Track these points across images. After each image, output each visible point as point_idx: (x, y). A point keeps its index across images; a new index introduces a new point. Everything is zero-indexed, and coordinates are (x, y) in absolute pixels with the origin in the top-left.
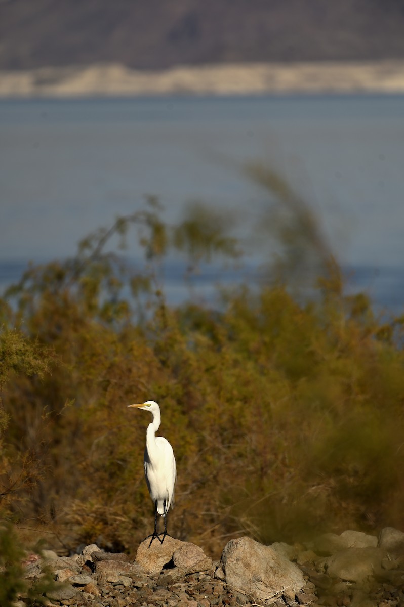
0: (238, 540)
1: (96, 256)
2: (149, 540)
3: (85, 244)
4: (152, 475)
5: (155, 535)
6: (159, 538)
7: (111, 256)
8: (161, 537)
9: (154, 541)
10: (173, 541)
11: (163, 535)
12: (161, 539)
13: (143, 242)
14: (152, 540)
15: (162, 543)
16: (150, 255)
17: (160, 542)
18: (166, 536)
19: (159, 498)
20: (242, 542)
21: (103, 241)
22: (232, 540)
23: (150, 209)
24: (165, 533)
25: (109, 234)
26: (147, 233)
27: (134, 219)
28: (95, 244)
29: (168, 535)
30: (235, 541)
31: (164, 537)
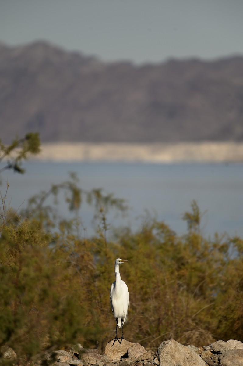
0: (168, 341)
1: (39, 207)
2: (113, 342)
3: (32, 201)
4: (115, 303)
5: (116, 339)
6: (118, 341)
7: (49, 208)
8: (120, 340)
9: (116, 342)
10: (128, 343)
11: (121, 339)
12: (120, 341)
13: (68, 200)
14: (114, 342)
15: (120, 344)
16: (72, 208)
17: (119, 343)
18: (123, 339)
19: (119, 317)
20: (170, 342)
21: (43, 199)
22: (164, 342)
23: (72, 181)
24: (122, 338)
25: (47, 195)
26: (70, 195)
27: (62, 186)
28: (38, 201)
29: (124, 339)
30: (166, 342)
31: (122, 340)
